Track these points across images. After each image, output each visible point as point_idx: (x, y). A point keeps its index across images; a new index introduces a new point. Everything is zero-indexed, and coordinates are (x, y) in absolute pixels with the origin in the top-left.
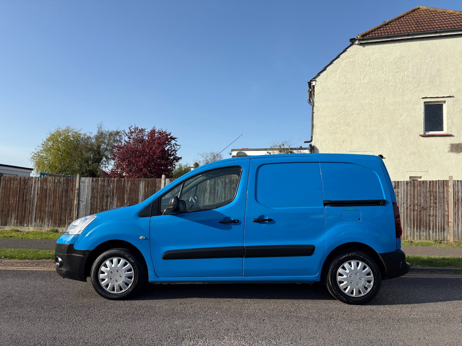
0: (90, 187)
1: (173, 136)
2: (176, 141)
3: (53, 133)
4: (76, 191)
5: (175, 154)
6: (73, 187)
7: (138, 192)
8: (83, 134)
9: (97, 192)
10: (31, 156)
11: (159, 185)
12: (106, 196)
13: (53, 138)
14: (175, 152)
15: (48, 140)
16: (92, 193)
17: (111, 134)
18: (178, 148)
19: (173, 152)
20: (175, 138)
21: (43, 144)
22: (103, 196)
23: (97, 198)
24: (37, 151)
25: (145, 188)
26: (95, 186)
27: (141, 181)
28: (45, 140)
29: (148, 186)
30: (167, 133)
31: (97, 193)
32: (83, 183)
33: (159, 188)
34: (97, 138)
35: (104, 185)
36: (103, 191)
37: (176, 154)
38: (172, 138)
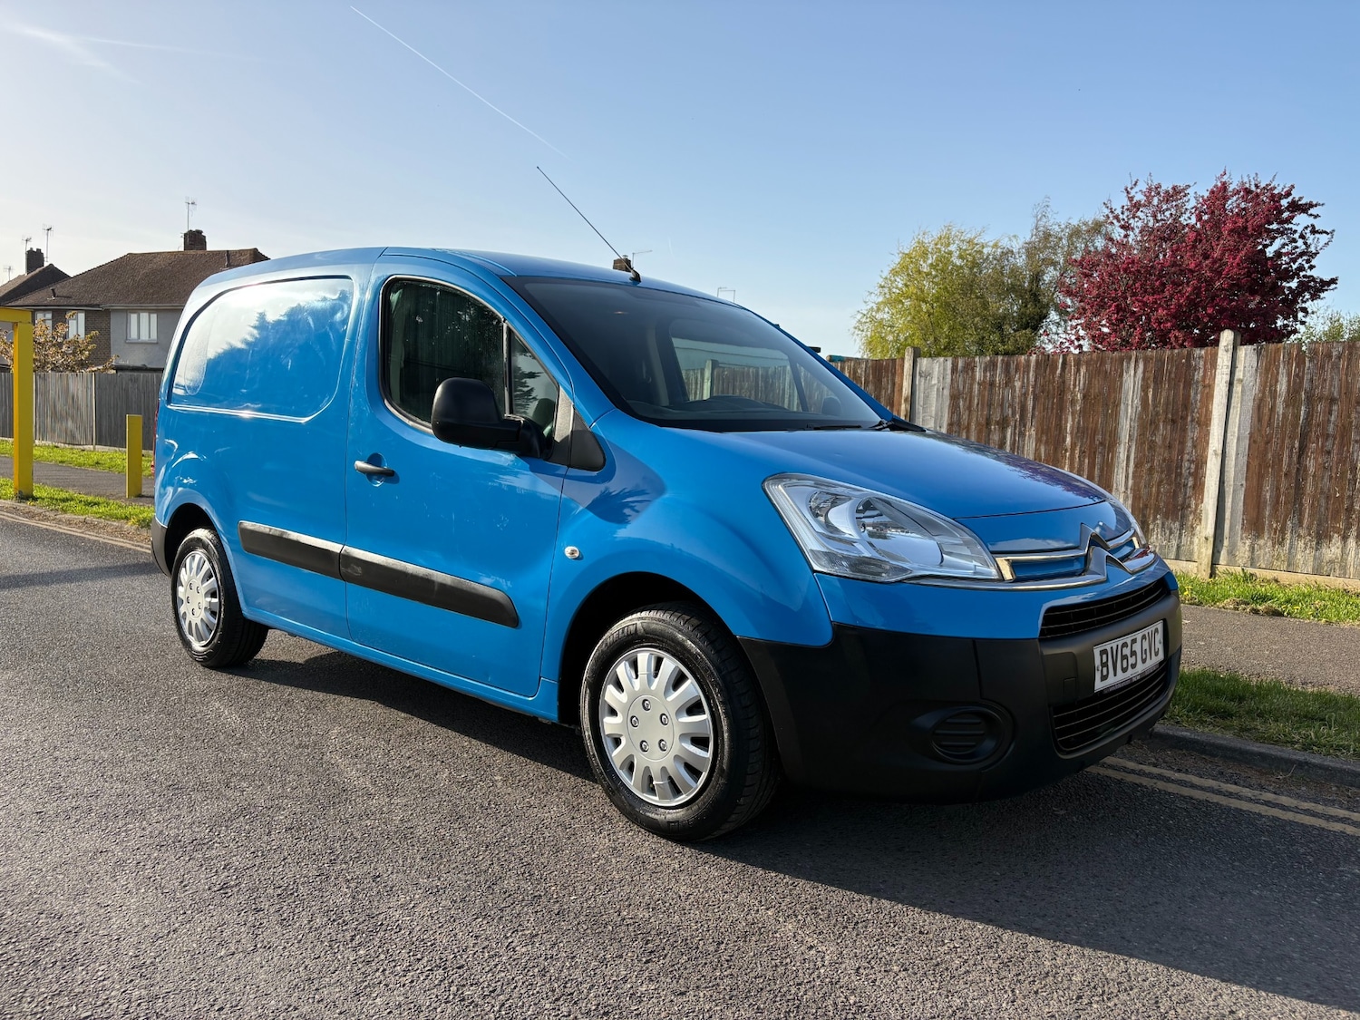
0: (947, 392)
1: (1301, 199)
2: (1316, 217)
3: (907, 252)
4: (903, 406)
5: (1306, 266)
6: (893, 391)
7: (1117, 405)
8: (991, 244)
9: (969, 408)
10: (854, 323)
11: (1204, 376)
12: (998, 423)
13: (909, 266)
14: (1308, 261)
15: (895, 272)
16: (953, 413)
17: (1076, 233)
18: (1321, 245)
19: (1300, 261)
20: (1311, 205)
21: (883, 284)
22: (988, 423)
23: (968, 428)
24: (869, 307)
25: (1145, 389)
26: (961, 387)
27: (1129, 363)
28: (886, 274)
29: (1157, 381)
30: (1276, 192)
31: (970, 411)
32: (923, 380)
33: (1204, 387)
34: (1031, 251)
35: (992, 384)
36: (990, 405)
37: (1312, 267)
38: (1297, 207)
